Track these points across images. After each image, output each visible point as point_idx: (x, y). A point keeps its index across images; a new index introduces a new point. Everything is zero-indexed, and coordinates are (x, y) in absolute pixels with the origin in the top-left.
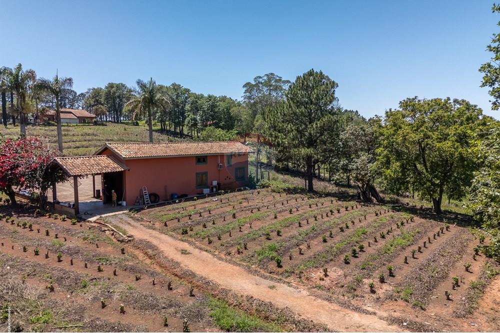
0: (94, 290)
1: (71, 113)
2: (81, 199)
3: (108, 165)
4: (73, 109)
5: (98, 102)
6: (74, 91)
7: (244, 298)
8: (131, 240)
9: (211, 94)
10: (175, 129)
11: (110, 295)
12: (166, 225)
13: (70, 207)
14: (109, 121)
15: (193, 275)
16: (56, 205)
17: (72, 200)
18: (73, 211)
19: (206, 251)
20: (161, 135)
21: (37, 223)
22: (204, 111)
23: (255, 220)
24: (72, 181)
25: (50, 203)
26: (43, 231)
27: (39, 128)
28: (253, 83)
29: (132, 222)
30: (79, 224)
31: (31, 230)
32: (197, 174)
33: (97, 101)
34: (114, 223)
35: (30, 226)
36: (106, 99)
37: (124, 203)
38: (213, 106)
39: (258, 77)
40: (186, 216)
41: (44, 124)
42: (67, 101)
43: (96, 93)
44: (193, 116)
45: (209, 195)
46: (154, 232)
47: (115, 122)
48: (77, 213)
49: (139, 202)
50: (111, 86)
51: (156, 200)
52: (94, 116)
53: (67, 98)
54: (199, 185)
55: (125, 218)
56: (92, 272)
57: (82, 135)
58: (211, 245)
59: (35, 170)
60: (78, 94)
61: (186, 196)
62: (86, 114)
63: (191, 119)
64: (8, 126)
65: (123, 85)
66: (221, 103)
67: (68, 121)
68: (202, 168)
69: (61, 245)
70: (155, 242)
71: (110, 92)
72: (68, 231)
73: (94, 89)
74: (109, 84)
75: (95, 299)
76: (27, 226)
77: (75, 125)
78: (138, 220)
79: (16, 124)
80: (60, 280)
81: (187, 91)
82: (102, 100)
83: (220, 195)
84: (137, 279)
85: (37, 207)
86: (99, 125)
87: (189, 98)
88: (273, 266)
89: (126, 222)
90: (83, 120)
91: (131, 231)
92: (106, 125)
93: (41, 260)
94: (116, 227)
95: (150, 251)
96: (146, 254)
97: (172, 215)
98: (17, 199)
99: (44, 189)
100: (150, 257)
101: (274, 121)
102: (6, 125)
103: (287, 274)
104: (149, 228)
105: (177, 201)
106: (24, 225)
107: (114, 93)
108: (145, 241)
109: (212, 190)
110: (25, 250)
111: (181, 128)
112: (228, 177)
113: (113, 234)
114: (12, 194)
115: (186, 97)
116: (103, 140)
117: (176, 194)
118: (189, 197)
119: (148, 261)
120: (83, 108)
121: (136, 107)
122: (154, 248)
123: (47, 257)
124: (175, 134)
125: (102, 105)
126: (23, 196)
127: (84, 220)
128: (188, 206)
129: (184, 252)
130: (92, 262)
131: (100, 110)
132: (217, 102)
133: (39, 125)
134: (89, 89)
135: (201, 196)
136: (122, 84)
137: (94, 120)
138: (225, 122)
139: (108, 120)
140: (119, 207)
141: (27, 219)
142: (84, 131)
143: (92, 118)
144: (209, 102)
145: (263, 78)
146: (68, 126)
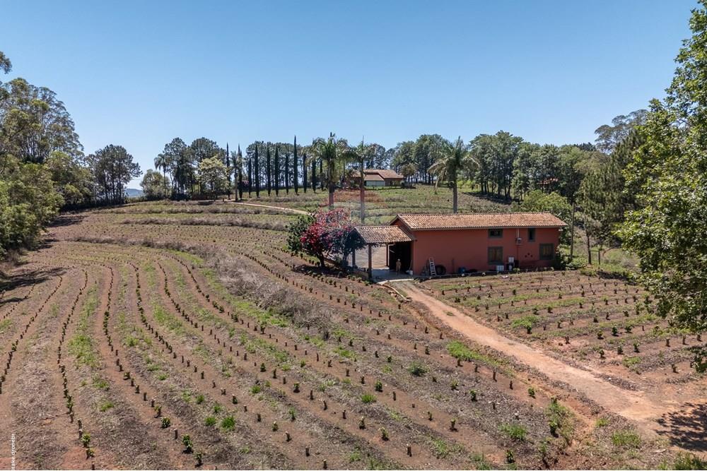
0: (374, 325)
1: (377, 174)
2: (374, 267)
3: (398, 235)
4: (380, 168)
5: (408, 160)
6: (382, 147)
7: (483, 347)
8: (409, 301)
9: (549, 144)
10: (499, 191)
11: (384, 329)
12: (443, 294)
13: (365, 271)
14: (420, 182)
15: (450, 329)
16: (354, 269)
17: (367, 266)
18: (367, 275)
19: (470, 316)
20: (479, 200)
21: (339, 281)
22: (538, 168)
23: (535, 298)
24: (367, 249)
25: (350, 267)
26: (344, 287)
27: (345, 192)
28: (612, 125)
29: (414, 288)
30: (370, 286)
31: (336, 286)
32: (489, 248)
33: (407, 157)
34: (399, 287)
35: (335, 283)
36: (417, 155)
37: (411, 272)
38: (552, 160)
39: (618, 117)
40: (465, 288)
41: (350, 188)
42: (375, 159)
43: (407, 147)
44: (522, 175)
45: (502, 273)
46: (431, 298)
47: (426, 184)
48: (370, 277)
49: (424, 273)
50: (424, 138)
51: (442, 272)
52: (402, 177)
53: (375, 156)
54: (492, 261)
55: (409, 284)
56: (375, 315)
57: (387, 201)
58: (478, 313)
59: (340, 237)
60: (387, 150)
61: (475, 271)
62: (394, 174)
63: (520, 178)
64: (317, 191)
65: (438, 137)
66: (564, 155)
67: (374, 184)
68: (495, 242)
69: (355, 298)
70: (428, 305)
71: (421, 146)
72: (361, 289)
73: (404, 143)
74: (422, 136)
75: (374, 330)
76: (333, 283)
77: (381, 188)
78: (420, 287)
79: (324, 188)
80: (352, 317)
81: (518, 140)
82: (413, 157)
83: (515, 273)
84: (405, 324)
85: (339, 270)
86: (407, 188)
87: (519, 149)
88: (524, 332)
89: (409, 287)
90: (390, 182)
91: (410, 294)
92: (415, 188)
93: (341, 305)
94: (399, 290)
95: (422, 310)
96: (418, 312)
97: (452, 286)
98: (326, 263)
99: (346, 254)
100: (421, 315)
101: (591, 188)
102: (314, 189)
103: (532, 339)
104: (428, 294)
105: (463, 275)
106: (331, 282)
107: (427, 147)
108: (420, 303)
109: (507, 268)
110: (331, 298)
111: (507, 190)
112: (529, 254)
113: (396, 296)
114: (322, 258)
115: (516, 149)
116: (408, 207)
117: (464, 268)
118: (478, 272)
119: (419, 317)
120: (391, 166)
121: (440, 170)
122: (425, 308)
123: (345, 304)
124: (497, 198)
125: (412, 162)
126: (330, 261)
127: (375, 283)
128: (473, 281)
129: (449, 314)
130: (375, 311)
131: (409, 169)
132: (557, 154)
133: (345, 189)
134: (399, 144)
135: (493, 272)
136: (436, 135)
137: (403, 181)
138: (567, 182)
139: (419, 180)
140: (406, 276)
141: (333, 279)
142: (389, 195)
143: (399, 179)
144: (544, 154)
145: (629, 118)
146: (373, 190)
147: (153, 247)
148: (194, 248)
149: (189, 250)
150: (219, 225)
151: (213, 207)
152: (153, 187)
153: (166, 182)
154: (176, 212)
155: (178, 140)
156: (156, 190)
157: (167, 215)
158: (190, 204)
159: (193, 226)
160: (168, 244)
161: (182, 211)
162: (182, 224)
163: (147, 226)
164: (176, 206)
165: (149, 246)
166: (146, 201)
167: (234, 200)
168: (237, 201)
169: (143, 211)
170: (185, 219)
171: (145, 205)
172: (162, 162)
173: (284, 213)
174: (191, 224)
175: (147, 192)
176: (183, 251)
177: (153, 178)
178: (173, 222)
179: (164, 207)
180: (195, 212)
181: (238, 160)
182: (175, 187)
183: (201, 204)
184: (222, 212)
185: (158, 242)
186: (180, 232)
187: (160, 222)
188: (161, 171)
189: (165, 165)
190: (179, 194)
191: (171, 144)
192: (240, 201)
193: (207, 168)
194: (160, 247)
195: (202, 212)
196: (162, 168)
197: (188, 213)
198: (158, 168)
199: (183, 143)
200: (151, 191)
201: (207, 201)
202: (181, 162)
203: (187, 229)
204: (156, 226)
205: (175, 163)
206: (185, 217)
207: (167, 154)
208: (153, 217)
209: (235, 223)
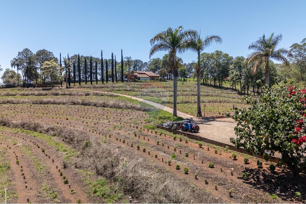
36: (164, 64)
41: (132, 81)
62: (153, 74)
67: (145, 79)
77: (150, 81)
86: (164, 81)
90: (152, 78)
92: (167, 81)
131: (164, 71)
137: (160, 78)
143: (158, 77)
146: (146, 82)
147: (9, 126)
148: (53, 129)
149: (47, 131)
150: (64, 104)
151: (53, 91)
152: (10, 80)
153: (19, 76)
154: (27, 95)
155: (27, 50)
156: (12, 81)
157: (20, 97)
158: (36, 90)
159: (42, 105)
160: (24, 124)
161: (32, 94)
162: (33, 104)
163: (5, 105)
164: (26, 91)
165: (4, 125)
166: (5, 88)
167: (66, 87)
168: (67, 88)
169: (2, 94)
170: (35, 99)
171: (4, 90)
172: (16, 63)
173: (107, 95)
174: (41, 103)
175: (6, 82)
176: (41, 132)
177: (10, 74)
178: (26, 102)
179: (18, 92)
180: (41, 95)
181: (67, 62)
182: (25, 80)
183: (44, 90)
184: (61, 95)
185: (14, 122)
186: (33, 110)
187: (15, 102)
188: (15, 69)
189: (18, 65)
190: (28, 84)
191: (22, 52)
192: (70, 88)
193: (48, 67)
194: (16, 126)
195: (46, 95)
196: (16, 67)
197: (36, 95)
198: (13, 67)
199: (31, 52)
200: (9, 82)
201: (48, 88)
202: (29, 63)
203: (38, 108)
204: (12, 105)
205: (25, 64)
206: (35, 98)
207: (19, 58)
208: (10, 98)
209: (76, 102)
